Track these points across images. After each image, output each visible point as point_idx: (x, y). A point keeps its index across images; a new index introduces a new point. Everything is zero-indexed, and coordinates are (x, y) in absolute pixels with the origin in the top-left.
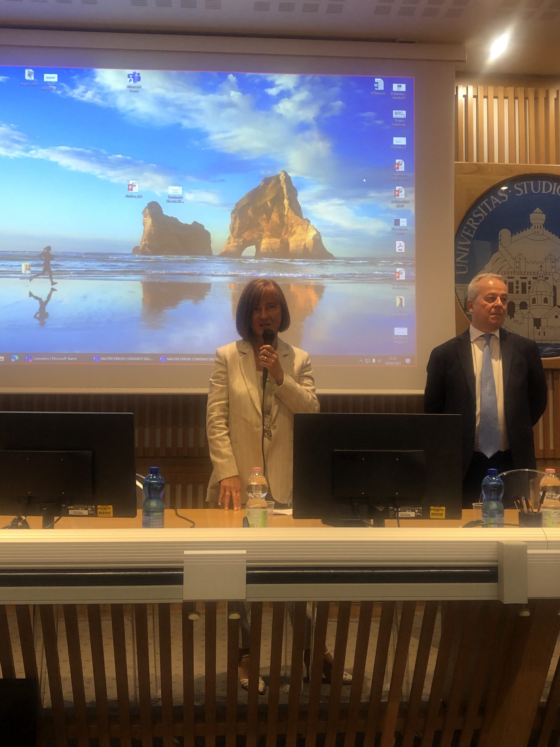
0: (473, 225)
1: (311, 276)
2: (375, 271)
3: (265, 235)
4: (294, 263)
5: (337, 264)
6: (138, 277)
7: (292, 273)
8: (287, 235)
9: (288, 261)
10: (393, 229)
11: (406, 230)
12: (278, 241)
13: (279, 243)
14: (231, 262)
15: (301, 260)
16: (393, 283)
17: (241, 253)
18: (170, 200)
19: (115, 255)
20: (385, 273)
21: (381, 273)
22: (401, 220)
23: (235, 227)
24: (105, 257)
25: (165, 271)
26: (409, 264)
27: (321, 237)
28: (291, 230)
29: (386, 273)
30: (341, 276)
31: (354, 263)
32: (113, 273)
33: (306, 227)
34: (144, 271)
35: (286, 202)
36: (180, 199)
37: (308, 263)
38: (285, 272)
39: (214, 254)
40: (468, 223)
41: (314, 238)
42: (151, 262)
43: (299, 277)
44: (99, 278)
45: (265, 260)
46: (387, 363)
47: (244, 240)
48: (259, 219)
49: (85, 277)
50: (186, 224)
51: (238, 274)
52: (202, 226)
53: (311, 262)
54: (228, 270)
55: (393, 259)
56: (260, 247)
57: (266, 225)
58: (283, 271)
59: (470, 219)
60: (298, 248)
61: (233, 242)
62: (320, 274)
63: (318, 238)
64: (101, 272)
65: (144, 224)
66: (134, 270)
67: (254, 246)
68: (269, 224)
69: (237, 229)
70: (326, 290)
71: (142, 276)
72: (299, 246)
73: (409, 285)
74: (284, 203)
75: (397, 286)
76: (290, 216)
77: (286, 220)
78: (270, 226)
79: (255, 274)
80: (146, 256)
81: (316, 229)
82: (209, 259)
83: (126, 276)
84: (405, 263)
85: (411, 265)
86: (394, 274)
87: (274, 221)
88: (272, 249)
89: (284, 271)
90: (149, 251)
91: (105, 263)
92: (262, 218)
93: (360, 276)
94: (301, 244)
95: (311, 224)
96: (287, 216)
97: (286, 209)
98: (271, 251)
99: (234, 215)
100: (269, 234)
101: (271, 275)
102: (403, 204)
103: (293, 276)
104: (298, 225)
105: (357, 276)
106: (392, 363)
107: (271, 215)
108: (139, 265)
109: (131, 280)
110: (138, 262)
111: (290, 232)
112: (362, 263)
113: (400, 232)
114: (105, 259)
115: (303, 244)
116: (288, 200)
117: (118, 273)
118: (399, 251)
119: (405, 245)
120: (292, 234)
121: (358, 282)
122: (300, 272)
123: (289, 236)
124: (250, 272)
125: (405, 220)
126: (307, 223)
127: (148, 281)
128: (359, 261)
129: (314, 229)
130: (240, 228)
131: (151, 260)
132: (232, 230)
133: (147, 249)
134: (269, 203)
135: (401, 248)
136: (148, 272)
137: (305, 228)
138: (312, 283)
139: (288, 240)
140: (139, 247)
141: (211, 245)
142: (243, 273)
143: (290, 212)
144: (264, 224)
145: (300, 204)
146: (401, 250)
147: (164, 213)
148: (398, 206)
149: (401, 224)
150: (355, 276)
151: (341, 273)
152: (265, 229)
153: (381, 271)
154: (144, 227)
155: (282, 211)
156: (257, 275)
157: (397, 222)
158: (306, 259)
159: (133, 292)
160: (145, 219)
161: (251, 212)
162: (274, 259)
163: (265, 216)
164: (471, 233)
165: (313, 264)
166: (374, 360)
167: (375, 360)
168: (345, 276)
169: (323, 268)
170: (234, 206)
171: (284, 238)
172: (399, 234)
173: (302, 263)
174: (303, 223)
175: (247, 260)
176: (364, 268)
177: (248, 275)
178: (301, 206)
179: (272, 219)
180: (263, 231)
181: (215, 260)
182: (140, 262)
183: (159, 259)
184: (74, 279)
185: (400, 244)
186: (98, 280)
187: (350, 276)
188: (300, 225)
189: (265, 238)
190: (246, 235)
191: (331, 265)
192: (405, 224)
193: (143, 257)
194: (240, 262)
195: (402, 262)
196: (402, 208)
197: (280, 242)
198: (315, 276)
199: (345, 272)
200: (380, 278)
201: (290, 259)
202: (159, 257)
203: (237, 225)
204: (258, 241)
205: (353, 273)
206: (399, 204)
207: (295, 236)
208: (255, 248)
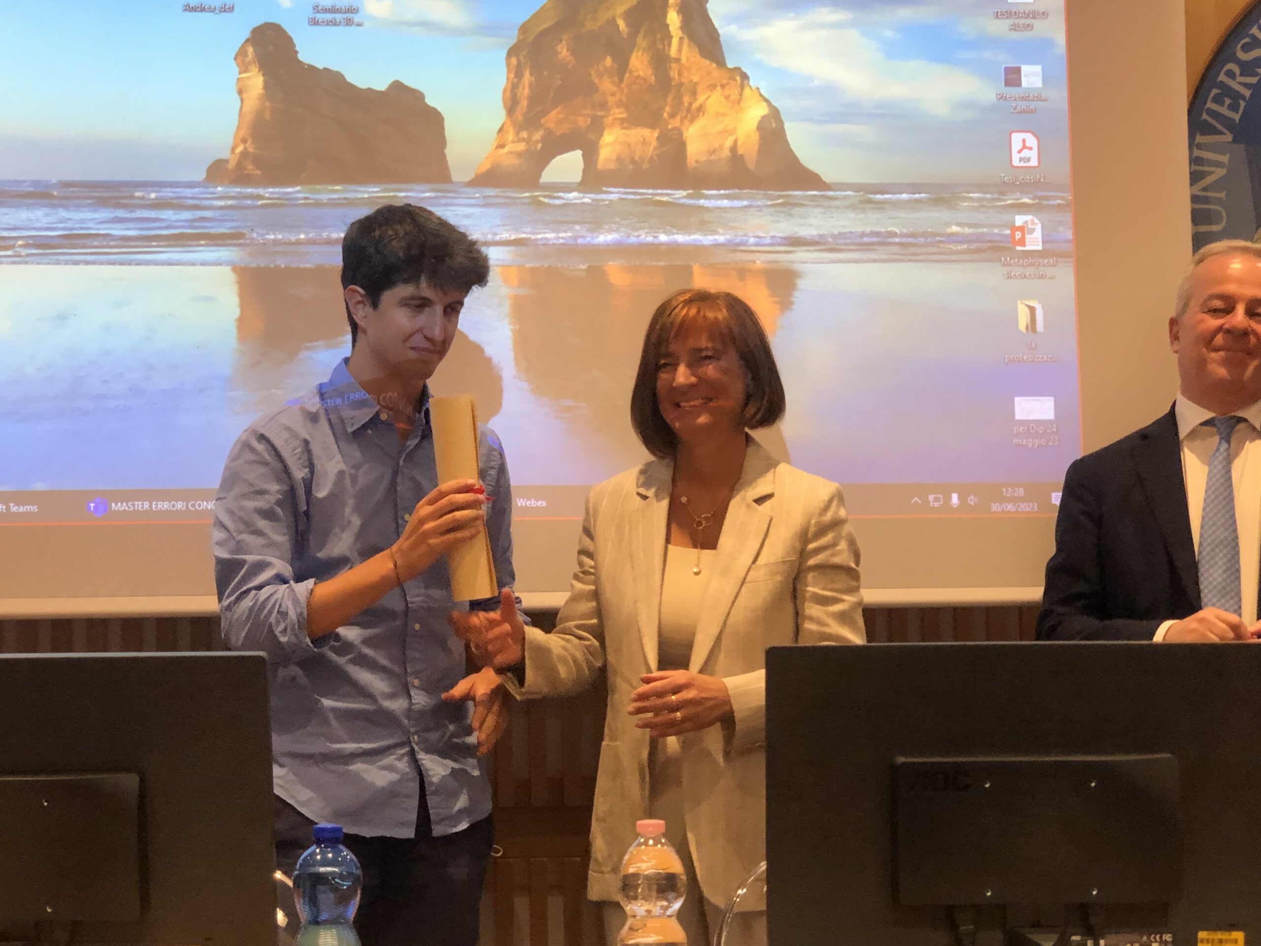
0: (1240, 83)
1: (757, 239)
2: (949, 225)
3: (610, 118)
4: (702, 202)
5: (833, 203)
6: (225, 253)
7: (695, 233)
8: (678, 118)
9: (684, 197)
10: (1001, 97)
11: (1040, 99)
12: (650, 135)
13: (654, 143)
14: (508, 201)
15: (722, 192)
16: (1006, 259)
17: (540, 176)
18: (320, 17)
19: (154, 186)
20: (981, 230)
21: (967, 230)
22: (1025, 69)
23: (518, 95)
24: (121, 194)
25: (307, 234)
26: (1052, 202)
27: (782, 123)
28: (691, 104)
29: (985, 230)
30: (848, 241)
31: (885, 202)
32: (146, 244)
33: (736, 92)
34: (241, 236)
35: (673, 19)
36: (350, 16)
37: (745, 203)
38: (674, 231)
39: (455, 178)
40: (1222, 77)
41: (761, 127)
42: (263, 206)
43: (717, 245)
44: (105, 257)
45: (614, 195)
46: (995, 507)
47: (549, 133)
48: (593, 73)
49: (61, 258)
50: (370, 90)
51: (530, 238)
52: (417, 96)
53: (751, 197)
54: (498, 226)
55: (1003, 188)
56: (598, 154)
57: (614, 89)
58: (668, 228)
59: (1232, 66)
60: (712, 157)
61: (513, 142)
62: (781, 235)
63: (774, 125)
64: (112, 240)
65: (240, 92)
66: (212, 231)
67: (578, 153)
68: (622, 85)
69: (524, 103)
70: (802, 284)
71: (236, 248)
72: (714, 151)
73: (1054, 266)
74: (668, 21)
75: (1017, 271)
76: (688, 59)
77: (674, 73)
78: (625, 90)
79: (583, 237)
80: (250, 190)
81: (766, 100)
82: (440, 194)
83: (187, 252)
84: (1040, 198)
85: (1059, 205)
86: (1008, 232)
87: (638, 77)
88: (633, 161)
89: (673, 226)
90: (259, 172)
91: (121, 213)
92: (601, 69)
93: (904, 240)
94: (721, 147)
95: (751, 83)
96: (678, 60)
97: (675, 41)
98: (631, 167)
99: (514, 61)
100: (624, 115)
101: (633, 240)
102: (1028, 21)
103: (700, 241)
104: (713, 87)
105: (897, 240)
106: (1010, 507)
107: (628, 59)
108: (227, 217)
109: (203, 264)
110: (221, 208)
111: (689, 110)
112: (909, 201)
113: (1023, 105)
114: (122, 201)
115: (729, 143)
116: (678, 13)
117: (161, 243)
118: (1022, 164)
119: (1039, 144)
120: (694, 114)
121: (901, 257)
122: (721, 231)
123: (686, 122)
124: (565, 232)
125: (1038, 68)
126: (739, 82)
127: (254, 265)
128: (901, 193)
129: (760, 99)
130: (536, 98)
131: (263, 202)
132: (511, 105)
133: (250, 167)
134: (621, 24)
135: (1026, 153)
136: (252, 239)
137: (731, 98)
138: (760, 261)
139: (681, 134)
140: (227, 161)
141: (447, 151)
142: (547, 235)
143: (685, 48)
144: (607, 85)
145: (716, 24)
146: (1029, 160)
147: (301, 57)
148: (1015, 28)
149: (1025, 83)
150: (890, 240)
151: (845, 230)
152: (611, 100)
153: (969, 225)
154: (242, 100)
155: (660, 47)
156: (589, 239)
157: (1013, 77)
158: (737, 191)
159: (208, 299)
160: (243, 75)
161: (568, 50)
162: (640, 191)
163: (608, 61)
164: (1234, 107)
165: (760, 203)
166: (955, 499)
167: (959, 499)
168: (858, 240)
169: (791, 215)
170: (515, 33)
171: (670, 127)
172: (1021, 112)
173: (725, 203)
174: (725, 82)
175: (555, 194)
176: (917, 215)
177: (561, 241)
178: (720, 31)
179: (631, 72)
180: (604, 105)
181: (457, 198)
182: (230, 207)
183: (287, 197)
184: (26, 263)
185: (1024, 141)
186: (101, 263)
187: (874, 240)
188: (718, 88)
189: (612, 126)
190: (552, 119)
191: (817, 206)
192: (1038, 83)
193: (238, 192)
194: (535, 203)
195: (1031, 196)
196: (1027, 34)
197: (658, 138)
198: (768, 241)
199: (859, 229)
200: (965, 246)
201: (691, 191)
202: (290, 190)
203: (525, 91)
204: (592, 137)
205: (883, 230)
206: (1016, 21)
207: (701, 123)
208: (581, 158)
